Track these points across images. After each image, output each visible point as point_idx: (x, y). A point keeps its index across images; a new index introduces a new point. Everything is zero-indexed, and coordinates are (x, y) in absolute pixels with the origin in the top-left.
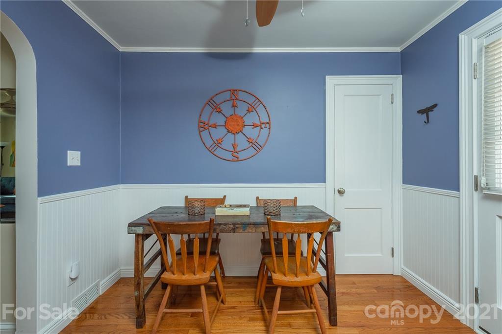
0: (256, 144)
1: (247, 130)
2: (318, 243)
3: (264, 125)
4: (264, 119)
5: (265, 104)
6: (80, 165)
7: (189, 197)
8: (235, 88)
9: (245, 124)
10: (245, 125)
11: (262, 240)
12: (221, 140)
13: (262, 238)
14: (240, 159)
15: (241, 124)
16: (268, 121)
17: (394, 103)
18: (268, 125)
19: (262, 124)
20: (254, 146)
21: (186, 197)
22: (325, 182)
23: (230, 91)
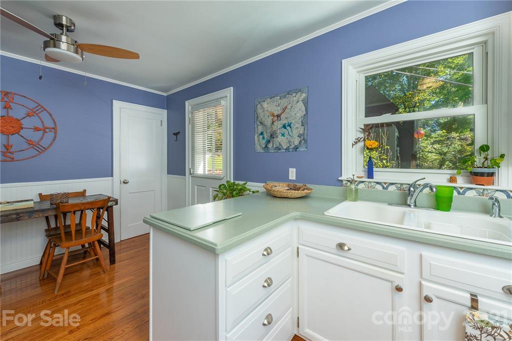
0: (38, 146)
1: (26, 133)
2: (107, 220)
3: (49, 129)
4: (49, 124)
5: (49, 111)
9: (23, 127)
11: (46, 230)
13: (47, 228)
14: (15, 160)
16: (53, 126)
17: (163, 126)
19: (46, 128)
20: (35, 147)
22: (112, 176)
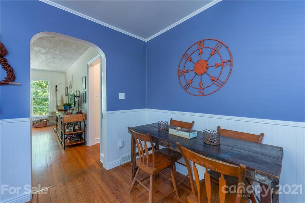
0: (218, 81)
1: (211, 71)
3: (226, 63)
4: (226, 58)
6: (124, 99)
7: (173, 119)
8: (200, 40)
9: (209, 65)
10: (208, 67)
12: (191, 81)
14: (205, 94)
15: (205, 67)
16: (230, 59)
18: (229, 63)
19: (224, 63)
21: (172, 119)
23: (197, 43)
